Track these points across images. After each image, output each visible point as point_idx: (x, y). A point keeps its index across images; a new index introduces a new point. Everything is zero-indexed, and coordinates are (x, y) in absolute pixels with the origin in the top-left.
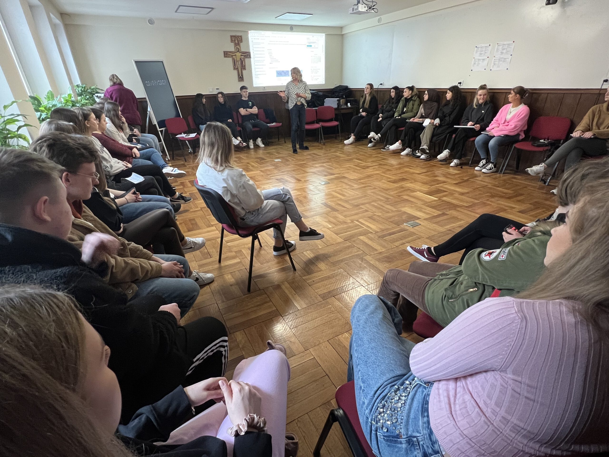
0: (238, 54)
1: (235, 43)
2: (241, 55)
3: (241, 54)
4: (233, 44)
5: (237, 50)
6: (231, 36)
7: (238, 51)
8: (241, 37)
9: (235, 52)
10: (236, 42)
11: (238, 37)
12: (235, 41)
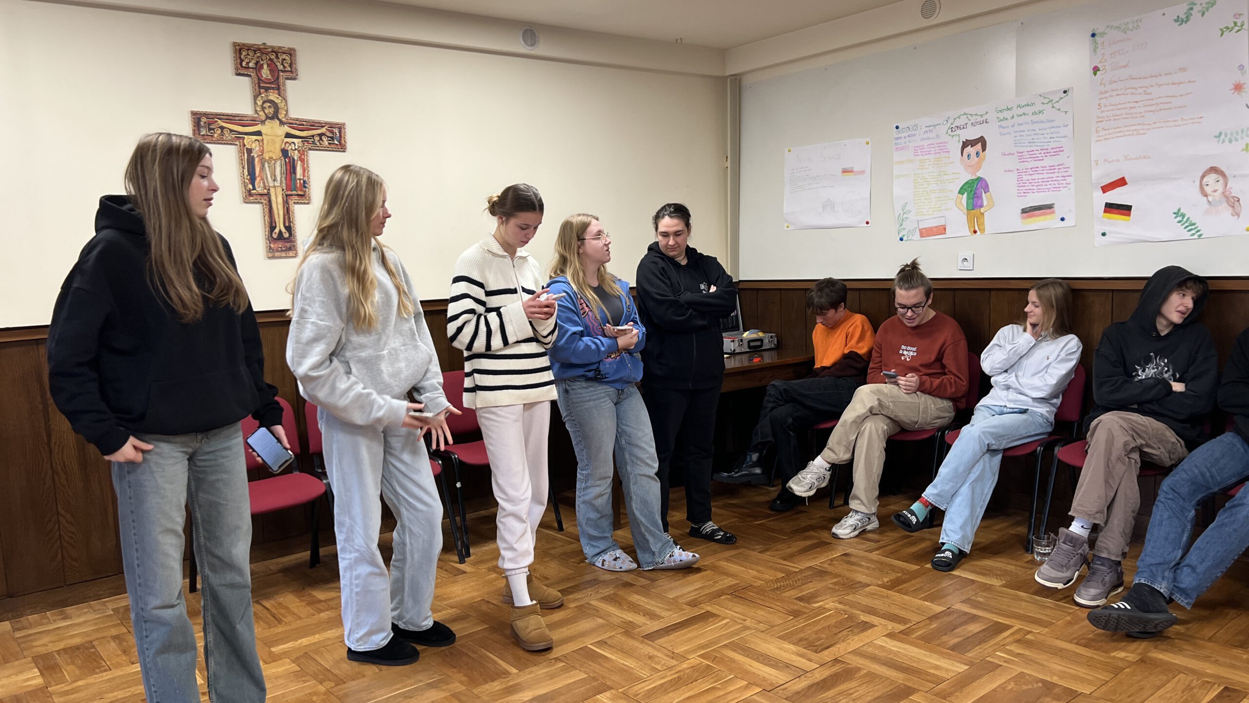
0: (274, 132)
1: (259, 79)
2: (288, 135)
3: (287, 129)
4: (245, 85)
5: (270, 111)
6: (240, 49)
7: (275, 116)
8: (291, 53)
9: (253, 122)
10: (265, 72)
11: (276, 51)
12: (258, 67)
